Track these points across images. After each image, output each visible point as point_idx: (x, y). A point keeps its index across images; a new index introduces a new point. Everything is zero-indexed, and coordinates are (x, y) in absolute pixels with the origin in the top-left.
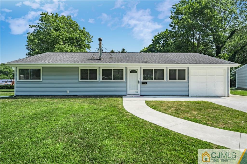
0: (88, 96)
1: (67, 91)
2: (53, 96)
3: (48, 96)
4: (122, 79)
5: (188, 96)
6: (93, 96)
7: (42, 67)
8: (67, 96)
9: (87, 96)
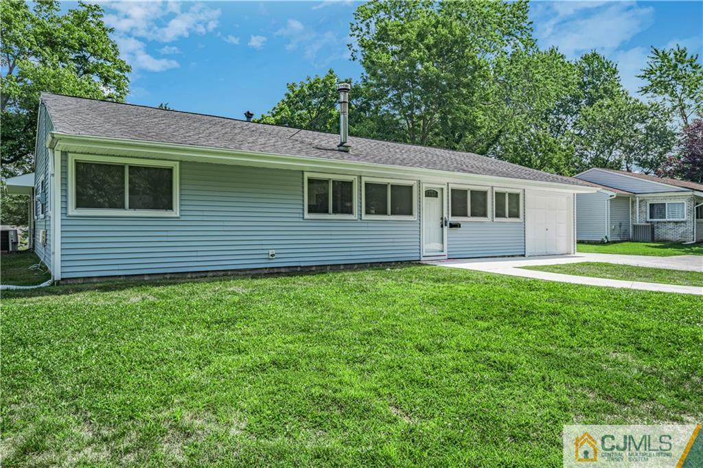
0: (328, 268)
1: (271, 252)
2: (222, 273)
3: (203, 274)
4: (410, 213)
5: (524, 256)
6: (342, 267)
7: (181, 162)
8: (266, 268)
9: (327, 265)
